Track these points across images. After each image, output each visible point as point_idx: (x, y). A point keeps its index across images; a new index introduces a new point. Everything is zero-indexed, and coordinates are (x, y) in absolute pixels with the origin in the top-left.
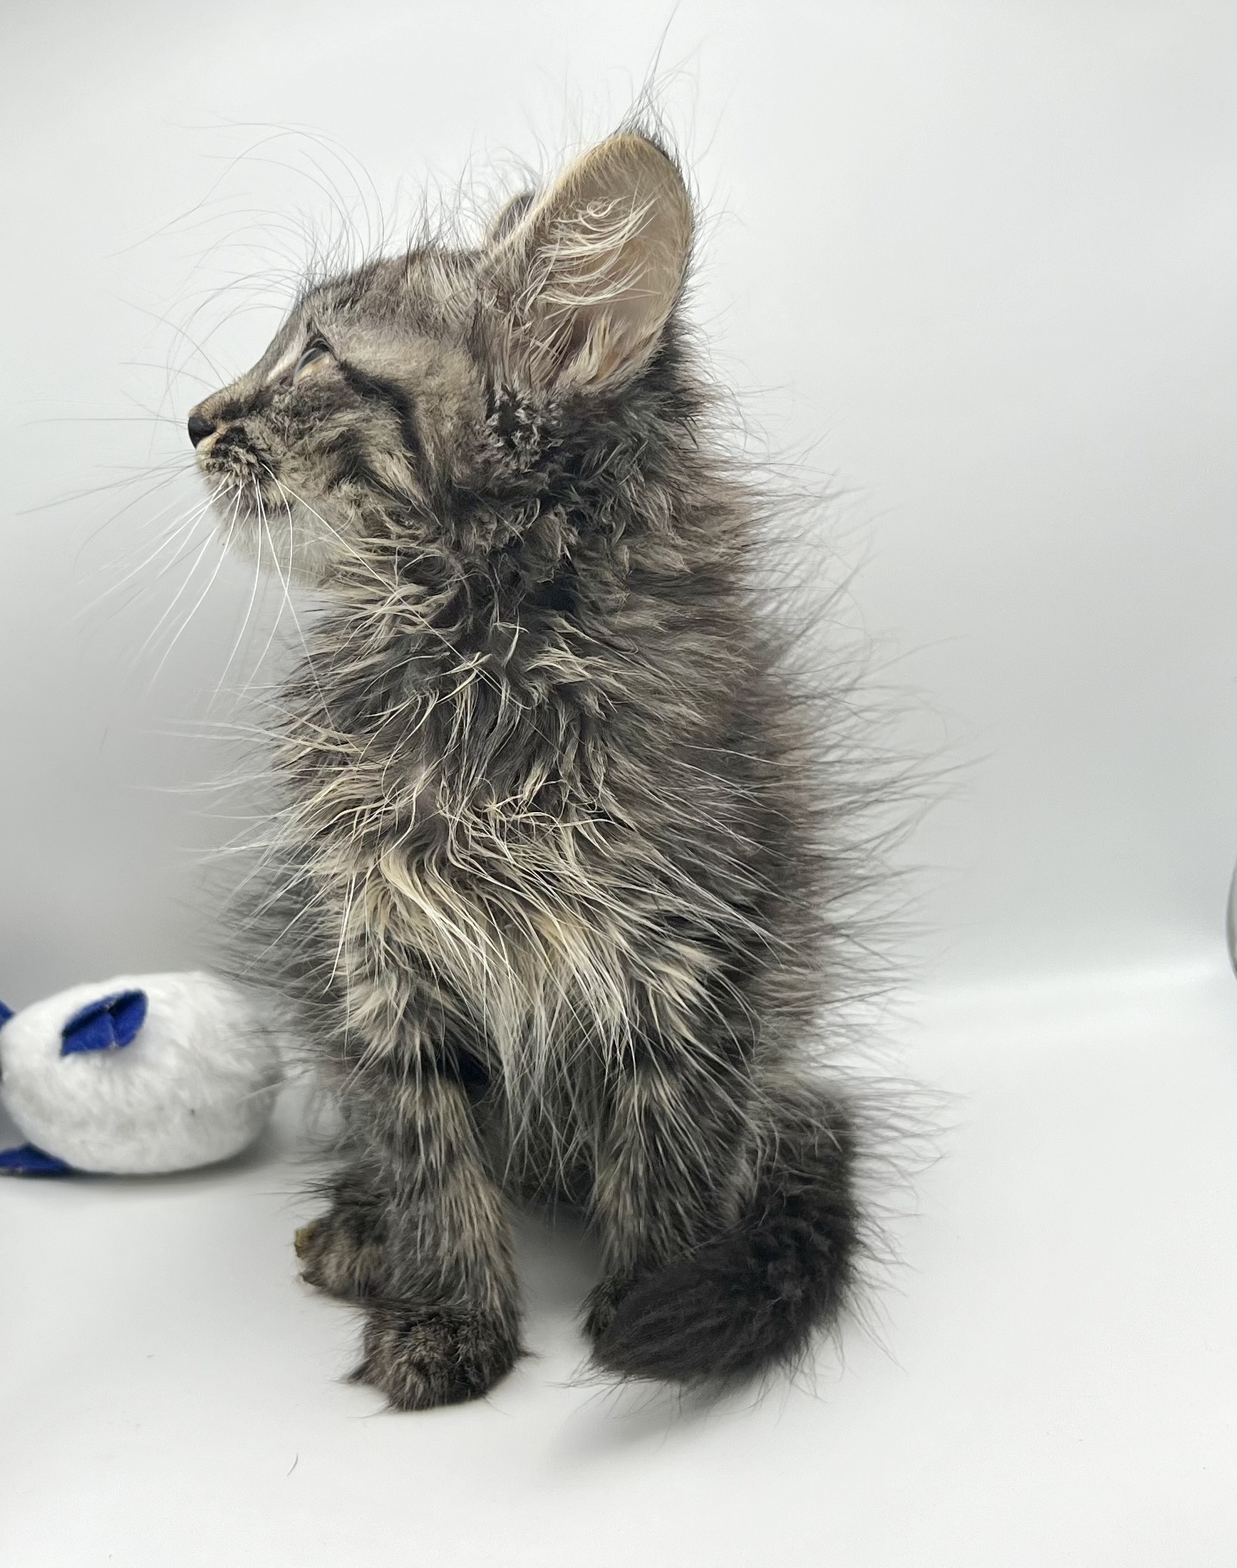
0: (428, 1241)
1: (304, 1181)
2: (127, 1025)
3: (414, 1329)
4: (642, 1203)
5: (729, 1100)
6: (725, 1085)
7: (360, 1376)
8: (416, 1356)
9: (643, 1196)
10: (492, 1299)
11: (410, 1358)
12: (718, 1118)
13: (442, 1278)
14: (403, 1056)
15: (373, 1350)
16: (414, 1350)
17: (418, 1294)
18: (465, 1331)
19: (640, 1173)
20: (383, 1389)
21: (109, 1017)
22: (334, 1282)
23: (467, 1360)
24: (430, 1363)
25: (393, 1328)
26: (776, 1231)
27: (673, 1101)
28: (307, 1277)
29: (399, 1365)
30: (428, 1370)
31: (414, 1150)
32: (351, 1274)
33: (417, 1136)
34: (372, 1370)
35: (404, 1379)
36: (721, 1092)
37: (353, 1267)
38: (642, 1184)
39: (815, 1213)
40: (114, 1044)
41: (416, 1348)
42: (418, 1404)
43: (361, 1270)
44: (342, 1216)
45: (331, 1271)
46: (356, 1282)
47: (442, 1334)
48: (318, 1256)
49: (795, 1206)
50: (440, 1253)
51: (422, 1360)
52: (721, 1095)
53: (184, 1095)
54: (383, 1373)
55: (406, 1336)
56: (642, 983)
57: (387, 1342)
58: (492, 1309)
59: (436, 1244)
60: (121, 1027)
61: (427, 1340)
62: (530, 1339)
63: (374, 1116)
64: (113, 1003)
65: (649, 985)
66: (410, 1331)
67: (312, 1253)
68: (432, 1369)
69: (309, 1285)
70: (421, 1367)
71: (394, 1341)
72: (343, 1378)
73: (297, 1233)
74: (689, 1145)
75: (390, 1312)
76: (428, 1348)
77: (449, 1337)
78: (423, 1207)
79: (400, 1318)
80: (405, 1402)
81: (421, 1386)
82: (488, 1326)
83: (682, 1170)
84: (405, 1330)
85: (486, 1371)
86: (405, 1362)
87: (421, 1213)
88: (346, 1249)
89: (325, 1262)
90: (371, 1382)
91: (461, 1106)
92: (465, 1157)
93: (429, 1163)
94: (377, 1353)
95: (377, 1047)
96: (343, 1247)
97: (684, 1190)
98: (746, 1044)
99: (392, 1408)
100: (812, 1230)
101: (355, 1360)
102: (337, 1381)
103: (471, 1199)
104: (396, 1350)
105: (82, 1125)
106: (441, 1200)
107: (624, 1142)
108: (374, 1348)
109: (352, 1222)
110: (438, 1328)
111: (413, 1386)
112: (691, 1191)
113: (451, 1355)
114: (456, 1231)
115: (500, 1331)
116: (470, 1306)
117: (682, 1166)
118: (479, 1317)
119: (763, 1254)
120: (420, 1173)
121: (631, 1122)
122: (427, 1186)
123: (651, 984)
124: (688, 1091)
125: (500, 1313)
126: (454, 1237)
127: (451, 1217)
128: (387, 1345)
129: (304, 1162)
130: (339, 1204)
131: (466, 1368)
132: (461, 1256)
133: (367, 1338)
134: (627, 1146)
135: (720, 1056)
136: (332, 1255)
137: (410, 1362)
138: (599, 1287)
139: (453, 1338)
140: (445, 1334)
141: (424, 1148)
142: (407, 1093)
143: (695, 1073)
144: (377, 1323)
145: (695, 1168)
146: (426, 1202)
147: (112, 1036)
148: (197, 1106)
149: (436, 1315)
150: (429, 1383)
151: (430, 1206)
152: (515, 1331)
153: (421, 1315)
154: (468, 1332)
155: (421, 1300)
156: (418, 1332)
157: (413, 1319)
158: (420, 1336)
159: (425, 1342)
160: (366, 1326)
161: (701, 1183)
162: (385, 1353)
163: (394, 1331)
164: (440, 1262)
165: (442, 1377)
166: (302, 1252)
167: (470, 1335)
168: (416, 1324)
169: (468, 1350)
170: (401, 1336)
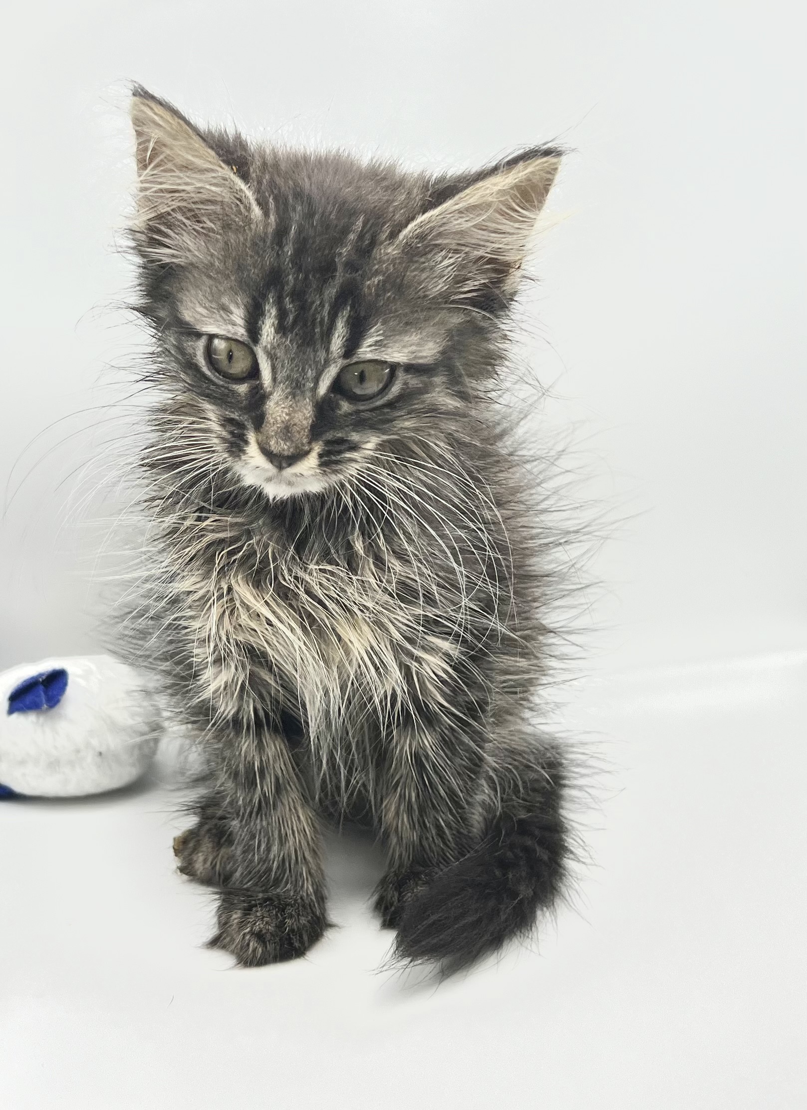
0: (263, 846)
1: (179, 803)
2: (54, 692)
3: (254, 909)
4: (415, 819)
5: (472, 744)
6: (469, 733)
7: (215, 943)
8: (257, 928)
9: (416, 815)
10: (308, 888)
11: (252, 930)
12: (466, 756)
13: (273, 874)
14: (243, 718)
15: (224, 924)
16: (255, 924)
17: (256, 885)
18: (289, 910)
19: (413, 799)
20: (232, 952)
21: (41, 687)
22: (201, 873)
23: (292, 930)
24: (265, 933)
25: (239, 909)
26: (512, 847)
27: (434, 747)
28: (183, 870)
29: (244, 934)
30: (264, 938)
31: (253, 783)
32: (214, 867)
33: (255, 772)
34: (225, 938)
35: (248, 945)
36: (466, 739)
37: (214, 862)
38: (415, 807)
39: (537, 832)
40: (45, 706)
42: (258, 963)
43: (221, 864)
44: (207, 827)
45: (199, 866)
46: (217, 872)
47: (274, 913)
48: (190, 855)
49: (523, 827)
50: (271, 856)
51: (261, 931)
52: (467, 742)
53: (95, 742)
54: (232, 940)
55: (249, 914)
56: (408, 665)
57: (235, 919)
58: (308, 895)
59: (268, 849)
60: (50, 693)
62: (333, 916)
63: (224, 759)
64: (44, 677)
65: (413, 667)
66: (251, 911)
67: (186, 853)
68: (268, 936)
69: (184, 875)
70: (260, 936)
71: (241, 918)
72: (203, 945)
73: (174, 839)
74: (447, 777)
75: (237, 898)
76: (264, 923)
77: (279, 915)
78: (258, 824)
79: (244, 901)
80: (248, 960)
81: (260, 950)
82: (305, 907)
83: (442, 795)
84: (248, 911)
85: (305, 938)
86: (249, 933)
87: (258, 827)
88: (210, 850)
89: (195, 859)
90: (224, 947)
91: (284, 751)
92: (289, 788)
93: (263, 792)
94: (228, 927)
95: (224, 712)
96: (208, 848)
97: (445, 809)
98: (483, 704)
99: (240, 965)
100: (536, 845)
101: (210, 930)
102: (199, 947)
103: (293, 817)
104: (242, 925)
105: (22, 763)
106: (272, 819)
107: (401, 777)
108: (225, 924)
109: (214, 831)
110: (271, 908)
111: (254, 950)
112: (450, 810)
113: (282, 927)
114: (283, 840)
115: (314, 909)
116: (292, 893)
117: (442, 792)
118: (299, 901)
119: (504, 865)
120: (257, 800)
121: (405, 763)
122: (262, 808)
123: (414, 666)
124: (444, 739)
125: (313, 898)
126: (282, 845)
127: (280, 831)
128: (236, 921)
129: (179, 789)
130: (203, 819)
131: (291, 936)
132: (287, 857)
133: (220, 916)
134: (402, 780)
135: (464, 714)
136: (200, 854)
137: (252, 933)
138: (385, 877)
139: (282, 915)
140: (276, 913)
141: (260, 781)
142: (247, 743)
143: (448, 727)
144: (227, 905)
145: (452, 793)
146: (261, 820)
147: (44, 701)
148: (103, 750)
149: (269, 899)
150: (266, 948)
151: (264, 823)
152: (323, 910)
153: (259, 899)
154: (292, 911)
155: (258, 889)
156: (257, 911)
157: (253, 902)
158: (258, 914)
159: (263, 918)
160: (219, 907)
161: (458, 805)
162: (234, 927)
163: (240, 911)
164: (271, 862)
165: (275, 943)
166: (179, 852)
167: (293, 913)
168: (256, 906)
169: (293, 924)
170: (246, 915)
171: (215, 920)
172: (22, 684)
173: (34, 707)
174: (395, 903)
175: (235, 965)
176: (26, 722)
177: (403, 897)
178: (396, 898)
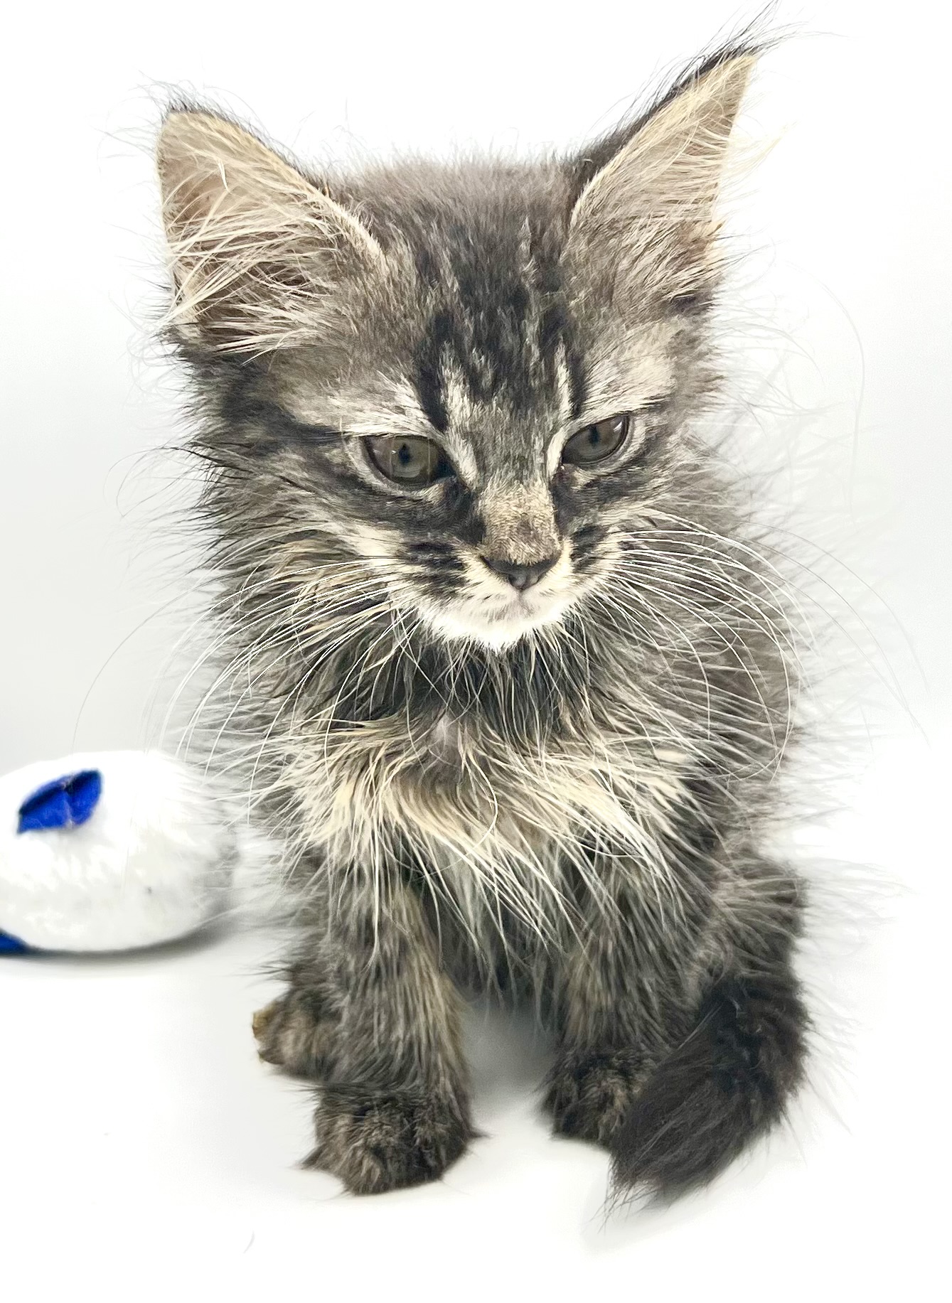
0: (383, 1025)
2: (84, 803)
3: (369, 1113)
4: (611, 978)
7: (314, 1161)
8: (373, 1140)
9: (613, 972)
10: (444, 1082)
11: (365, 1143)
13: (396, 1064)
15: (325, 1134)
17: (371, 1079)
18: (420, 1114)
19: (610, 951)
20: (338, 1175)
21: (66, 795)
22: (290, 1060)
23: (425, 1142)
24: (387, 1147)
25: (349, 1112)
28: (265, 1056)
29: (355, 1149)
30: (384, 1155)
31: (369, 942)
32: (308, 1050)
34: (327, 1154)
35: (361, 1163)
36: (694, 878)
37: (309, 1043)
40: (71, 821)
41: (371, 1133)
42: (374, 1188)
43: (317, 1046)
44: (299, 994)
45: (288, 1049)
46: (313, 1058)
47: (398, 1118)
48: (275, 1033)
50: (394, 1038)
53: (141, 874)
54: (338, 1157)
55: (360, 1120)
57: (342, 1126)
58: (445, 1092)
59: (390, 1028)
60: (78, 804)
61: (383, 1124)
62: (480, 1122)
64: (69, 781)
66: (364, 1115)
67: (269, 1032)
68: (389, 1153)
69: (267, 1063)
70: (377, 1152)
71: (348, 1125)
72: (296, 1165)
75: (343, 1097)
76: (384, 1132)
77: (405, 1121)
78: (374, 996)
79: (353, 1102)
80: (362, 1186)
81: (378, 1171)
82: (443, 1110)
83: (650, 950)
84: (360, 1114)
85: (443, 1153)
86: (361, 1147)
87: (377, 1000)
88: (303, 1026)
89: (282, 1039)
90: (326, 1167)
92: (418, 948)
93: (383, 950)
94: (331, 1139)
96: (299, 1024)
99: (348, 1192)
101: (307, 1144)
102: (290, 1167)
103: (425, 989)
104: (351, 1136)
106: (395, 988)
108: (327, 1133)
109: (308, 1000)
110: (393, 1112)
111: (369, 1171)
113: (409, 1139)
114: (409, 1018)
115: (454, 1113)
116: (422, 1091)
117: (651, 946)
118: (434, 1101)
120: (374, 962)
122: (381, 975)
125: (452, 1096)
126: (408, 1024)
127: (406, 1005)
128: (343, 1130)
130: (295, 985)
131: (423, 1151)
132: (415, 1040)
133: (319, 1123)
136: (290, 1032)
137: (366, 1147)
139: (409, 1122)
140: (401, 1117)
141: (379, 939)
144: (329, 1107)
145: (663, 948)
146: (380, 990)
147: (69, 814)
148: (153, 885)
149: (392, 1099)
150: (386, 1167)
151: (384, 994)
152: (466, 1113)
153: (376, 1099)
154: (424, 1115)
155: (372, 1085)
156: (373, 1116)
157: (368, 1103)
158: (375, 1120)
159: (381, 1126)
160: (318, 1110)
161: (669, 963)
162: (338, 1139)
163: (349, 1116)
164: (393, 1047)
165: (399, 1161)
166: (259, 1032)
167: (426, 1117)
168: (371, 1108)
169: (425, 1133)
170: (356, 1120)
171: (312, 1128)
172: (39, 791)
173: (55, 822)
174: (573, 1100)
175: (342, 1193)
176: (42, 843)
177: (586, 1092)
178: (575, 1093)
